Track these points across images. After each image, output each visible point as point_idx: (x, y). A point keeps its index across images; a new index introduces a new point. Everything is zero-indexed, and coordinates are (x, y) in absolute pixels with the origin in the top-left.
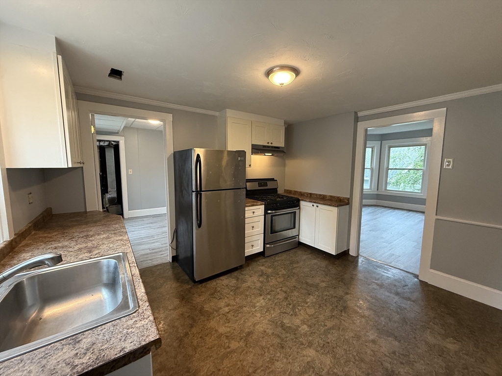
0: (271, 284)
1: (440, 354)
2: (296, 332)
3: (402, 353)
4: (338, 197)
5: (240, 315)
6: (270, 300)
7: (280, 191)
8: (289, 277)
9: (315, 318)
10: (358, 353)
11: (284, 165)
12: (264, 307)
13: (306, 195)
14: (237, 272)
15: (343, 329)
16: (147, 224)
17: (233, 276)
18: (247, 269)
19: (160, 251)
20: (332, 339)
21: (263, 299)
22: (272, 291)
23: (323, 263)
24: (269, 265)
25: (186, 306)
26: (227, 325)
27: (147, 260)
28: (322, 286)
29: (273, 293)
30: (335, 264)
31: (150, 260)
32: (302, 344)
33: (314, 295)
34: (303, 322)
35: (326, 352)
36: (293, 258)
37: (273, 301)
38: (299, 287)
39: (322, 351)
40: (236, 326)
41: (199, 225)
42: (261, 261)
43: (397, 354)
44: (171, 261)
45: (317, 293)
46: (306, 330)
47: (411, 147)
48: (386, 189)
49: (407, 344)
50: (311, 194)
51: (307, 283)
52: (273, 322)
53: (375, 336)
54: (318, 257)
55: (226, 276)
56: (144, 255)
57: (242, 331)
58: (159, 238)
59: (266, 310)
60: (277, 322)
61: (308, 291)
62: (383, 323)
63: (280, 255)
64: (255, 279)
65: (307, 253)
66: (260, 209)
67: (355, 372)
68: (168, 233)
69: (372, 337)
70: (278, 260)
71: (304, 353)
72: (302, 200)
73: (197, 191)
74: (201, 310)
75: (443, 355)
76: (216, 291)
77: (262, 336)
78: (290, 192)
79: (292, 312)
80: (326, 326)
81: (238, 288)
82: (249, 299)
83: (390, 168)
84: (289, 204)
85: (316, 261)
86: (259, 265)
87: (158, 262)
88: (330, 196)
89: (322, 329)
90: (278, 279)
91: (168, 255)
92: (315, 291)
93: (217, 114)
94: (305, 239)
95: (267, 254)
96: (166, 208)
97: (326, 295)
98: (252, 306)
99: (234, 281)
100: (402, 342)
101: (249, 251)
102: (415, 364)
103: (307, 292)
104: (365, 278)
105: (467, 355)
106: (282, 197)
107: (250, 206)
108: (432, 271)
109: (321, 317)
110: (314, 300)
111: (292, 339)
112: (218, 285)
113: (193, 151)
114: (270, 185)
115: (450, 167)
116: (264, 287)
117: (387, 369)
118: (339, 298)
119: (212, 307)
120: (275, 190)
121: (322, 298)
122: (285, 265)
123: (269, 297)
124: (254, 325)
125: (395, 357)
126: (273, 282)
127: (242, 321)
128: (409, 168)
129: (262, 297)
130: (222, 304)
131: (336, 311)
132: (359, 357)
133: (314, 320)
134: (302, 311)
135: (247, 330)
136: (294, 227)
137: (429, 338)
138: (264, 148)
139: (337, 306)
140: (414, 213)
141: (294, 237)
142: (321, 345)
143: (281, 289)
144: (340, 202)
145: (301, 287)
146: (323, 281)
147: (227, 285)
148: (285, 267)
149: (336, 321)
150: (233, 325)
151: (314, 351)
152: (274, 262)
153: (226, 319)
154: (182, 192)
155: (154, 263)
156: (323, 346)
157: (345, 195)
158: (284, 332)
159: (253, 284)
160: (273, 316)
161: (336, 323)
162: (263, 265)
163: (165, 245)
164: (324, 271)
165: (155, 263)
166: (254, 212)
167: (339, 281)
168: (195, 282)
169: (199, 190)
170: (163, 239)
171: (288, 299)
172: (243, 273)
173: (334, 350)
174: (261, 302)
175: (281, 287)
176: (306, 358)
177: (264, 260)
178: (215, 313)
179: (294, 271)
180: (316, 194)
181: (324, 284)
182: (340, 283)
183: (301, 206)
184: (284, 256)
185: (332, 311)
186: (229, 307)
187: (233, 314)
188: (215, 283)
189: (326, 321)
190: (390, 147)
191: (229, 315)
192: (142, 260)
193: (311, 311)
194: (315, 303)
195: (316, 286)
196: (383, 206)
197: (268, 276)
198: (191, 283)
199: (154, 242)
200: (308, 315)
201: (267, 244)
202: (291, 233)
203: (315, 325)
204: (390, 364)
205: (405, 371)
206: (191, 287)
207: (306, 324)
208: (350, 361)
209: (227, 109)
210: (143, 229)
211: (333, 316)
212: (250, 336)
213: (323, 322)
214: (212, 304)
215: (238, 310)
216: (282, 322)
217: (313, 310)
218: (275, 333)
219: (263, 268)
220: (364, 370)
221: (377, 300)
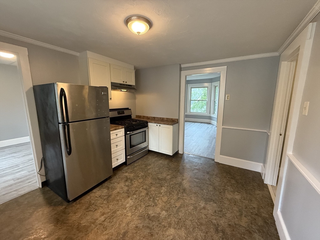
0: (135, 185)
1: (235, 204)
2: (159, 219)
3: (219, 210)
4: (172, 119)
5: (115, 220)
6: (136, 198)
7: (133, 117)
8: (146, 176)
9: (169, 203)
10: (198, 219)
11: (135, 98)
12: (133, 206)
13: (151, 118)
14: (106, 182)
15: (187, 206)
16: (9, 154)
17: (104, 187)
18: (115, 178)
19: (28, 179)
20: (182, 215)
21: (131, 199)
22: (136, 191)
23: (166, 162)
24: (131, 170)
25: (62, 228)
26: (105, 233)
27: (11, 192)
28: (168, 178)
29: (138, 192)
30: (173, 161)
31: (14, 191)
32: (165, 227)
33: (164, 186)
34: (162, 209)
35: (180, 227)
36: (147, 162)
37: (139, 200)
38: (154, 183)
39: (178, 227)
40: (112, 231)
41: (69, 153)
42: (124, 169)
43: (217, 212)
44: (41, 187)
45: (166, 184)
46: (165, 215)
47: (200, 88)
48: (190, 112)
49: (219, 203)
50: (154, 118)
51: (159, 179)
52: (142, 217)
53: (204, 204)
54: (162, 159)
55: (97, 189)
56: (6, 187)
57: (118, 234)
58: (25, 167)
59: (134, 208)
60: (144, 216)
61: (161, 184)
62: (206, 194)
63: (137, 161)
64: (122, 184)
65: (154, 157)
66: (121, 132)
67: (199, 234)
68: (34, 160)
69: (202, 205)
70: (137, 166)
71: (167, 233)
72: (149, 122)
73: (64, 123)
74: (78, 228)
75: (236, 204)
76: (90, 204)
77: (135, 232)
78: (140, 117)
79: (153, 204)
80: (176, 207)
81: (109, 196)
82: (120, 203)
83: (192, 99)
84: (141, 125)
85: (161, 161)
86: (123, 172)
87: (25, 191)
88: (166, 118)
89: (175, 210)
90: (140, 181)
91: (36, 182)
92: (165, 182)
93: (78, 54)
94: (152, 147)
95: (128, 163)
96: (29, 137)
97: (172, 184)
98: (123, 209)
99: (105, 191)
100: (217, 203)
101: (115, 164)
102: (226, 214)
103: (159, 185)
104: (190, 167)
105: (244, 199)
106: (136, 121)
107: (113, 130)
108: (221, 156)
109: (173, 201)
110: (166, 190)
111: (157, 226)
112: (92, 198)
113: (56, 86)
114: (126, 113)
115: (228, 99)
116: (130, 190)
117: (215, 225)
118: (180, 184)
119: (89, 220)
120: (130, 116)
121: (170, 187)
122: (142, 168)
123: (135, 196)
124: (128, 224)
125: (217, 214)
126: (136, 184)
127: (118, 224)
128: (198, 99)
129: (130, 198)
130: (97, 214)
131: (180, 193)
132: (199, 222)
133: (168, 205)
134: (160, 200)
135: (122, 231)
136: (145, 141)
137: (228, 195)
138: (120, 86)
139: (180, 190)
140: (204, 124)
141: (145, 148)
142: (177, 223)
143: (143, 188)
144: (173, 122)
145: (156, 183)
146: (168, 175)
147: (100, 196)
148: (142, 170)
149: (181, 201)
150: (110, 231)
151: (173, 229)
152: (134, 168)
153: (104, 228)
154: (46, 124)
155: (20, 193)
156: (178, 223)
157: (175, 117)
158: (151, 222)
159: (121, 190)
160: (141, 211)
161: (182, 202)
162: (126, 172)
163: (32, 172)
164: (167, 167)
165: (23, 192)
166: (117, 135)
167: (177, 172)
168: (69, 201)
169: (66, 121)
170: (31, 166)
171: (148, 194)
172: (112, 182)
173: (185, 223)
174: (130, 202)
175: (143, 186)
176: (169, 237)
177: (126, 168)
178: (93, 225)
179: (149, 171)
180: (158, 118)
181: (169, 177)
182: (178, 173)
183: (149, 126)
184: (140, 162)
185: (178, 194)
186: (104, 215)
187: (108, 221)
188: (89, 197)
189: (176, 203)
190: (191, 88)
191: (106, 223)
192: (4, 193)
193: (165, 199)
194: (166, 192)
195: (165, 179)
196: (189, 121)
197: (131, 180)
198: (65, 203)
199: (19, 172)
200: (164, 202)
201: (128, 156)
202: (143, 145)
203: (169, 208)
204: (215, 220)
205: (223, 221)
206: (65, 208)
207: (164, 210)
208: (195, 228)
209: (88, 52)
210: (4, 160)
211: (179, 198)
212: (126, 235)
213: (174, 204)
214: (88, 218)
215: (112, 216)
216: (148, 214)
217: (166, 198)
218: (145, 225)
219: (127, 174)
220: (204, 230)
221: (199, 179)
